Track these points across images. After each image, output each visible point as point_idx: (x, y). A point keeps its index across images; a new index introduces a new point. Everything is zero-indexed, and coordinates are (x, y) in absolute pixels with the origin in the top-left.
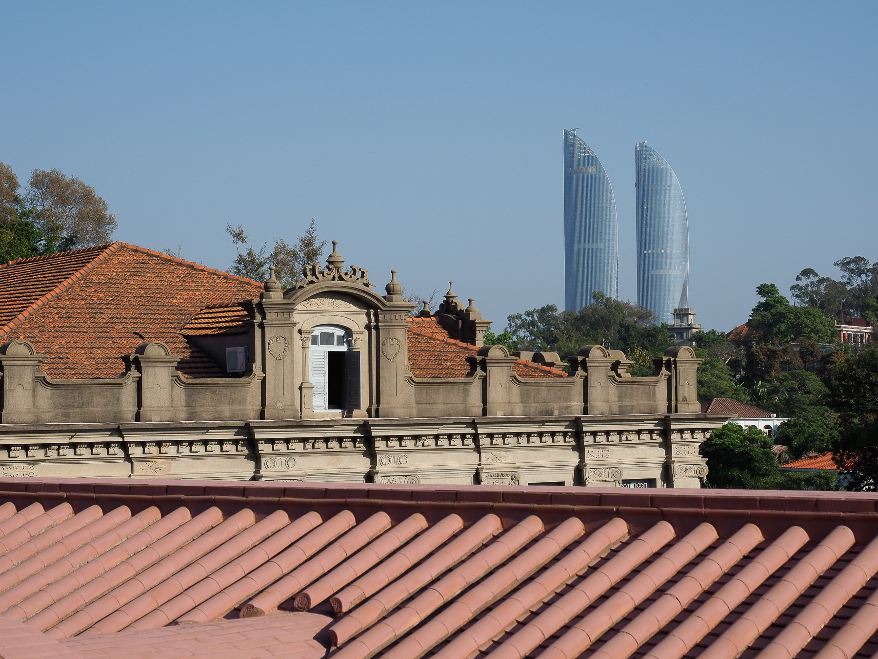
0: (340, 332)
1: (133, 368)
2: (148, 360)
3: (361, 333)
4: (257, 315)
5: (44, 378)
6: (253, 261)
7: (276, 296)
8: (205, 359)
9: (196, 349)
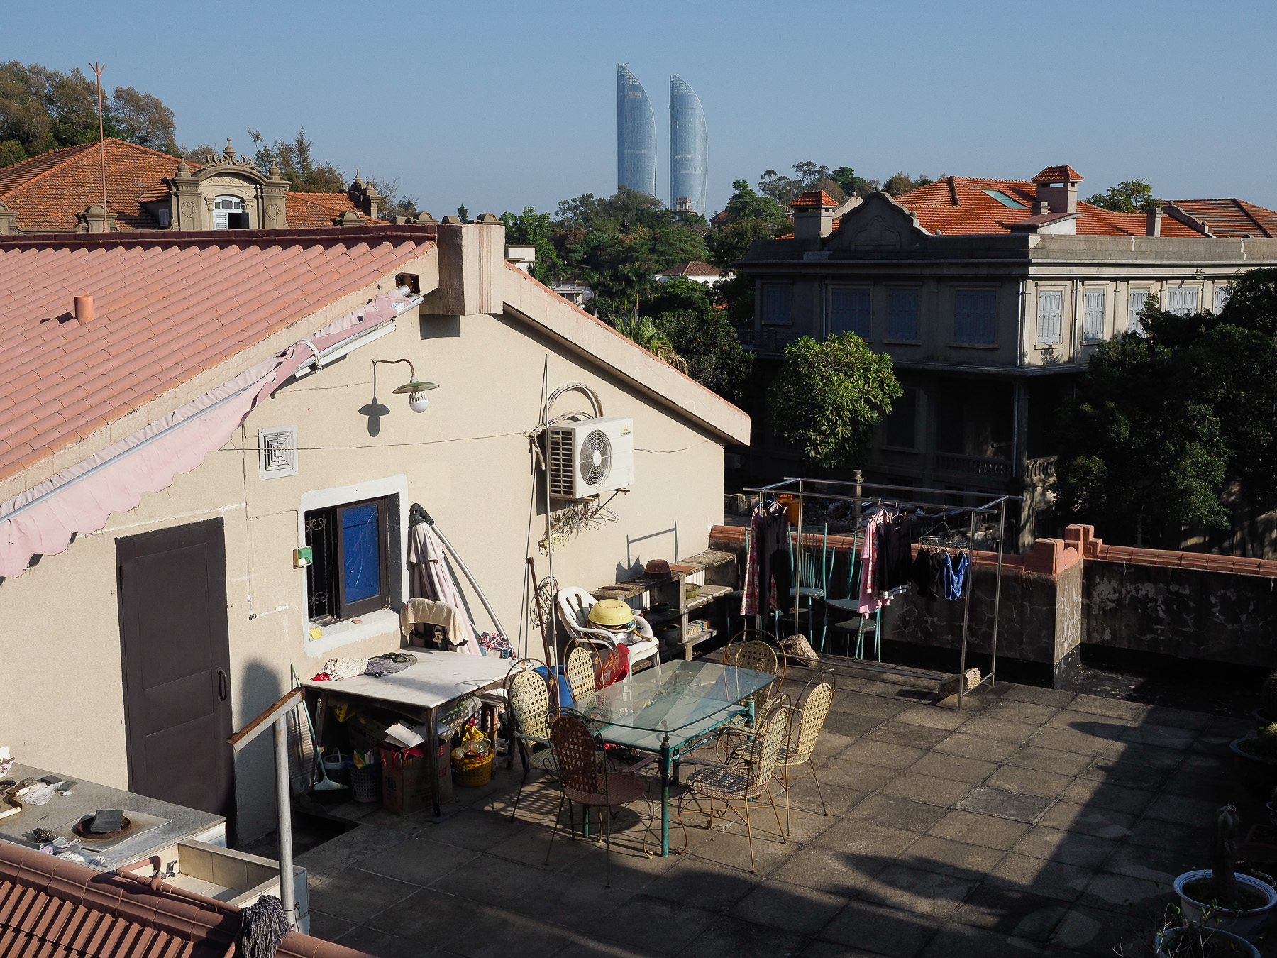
0: (238, 200)
1: (83, 222)
2: (92, 216)
3: (251, 201)
4: (173, 187)
5: (16, 227)
6: (268, 155)
7: (186, 175)
8: (150, 218)
9: (144, 211)
